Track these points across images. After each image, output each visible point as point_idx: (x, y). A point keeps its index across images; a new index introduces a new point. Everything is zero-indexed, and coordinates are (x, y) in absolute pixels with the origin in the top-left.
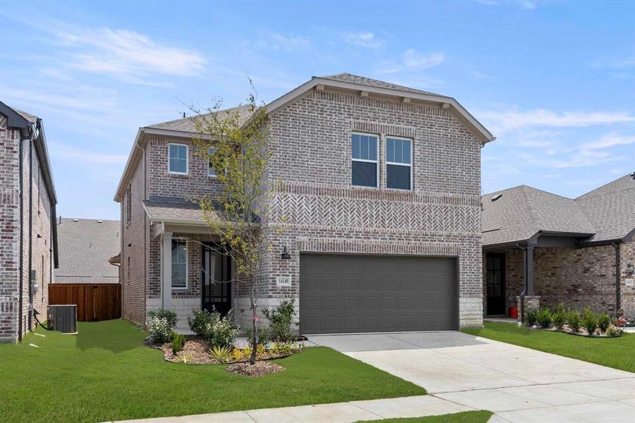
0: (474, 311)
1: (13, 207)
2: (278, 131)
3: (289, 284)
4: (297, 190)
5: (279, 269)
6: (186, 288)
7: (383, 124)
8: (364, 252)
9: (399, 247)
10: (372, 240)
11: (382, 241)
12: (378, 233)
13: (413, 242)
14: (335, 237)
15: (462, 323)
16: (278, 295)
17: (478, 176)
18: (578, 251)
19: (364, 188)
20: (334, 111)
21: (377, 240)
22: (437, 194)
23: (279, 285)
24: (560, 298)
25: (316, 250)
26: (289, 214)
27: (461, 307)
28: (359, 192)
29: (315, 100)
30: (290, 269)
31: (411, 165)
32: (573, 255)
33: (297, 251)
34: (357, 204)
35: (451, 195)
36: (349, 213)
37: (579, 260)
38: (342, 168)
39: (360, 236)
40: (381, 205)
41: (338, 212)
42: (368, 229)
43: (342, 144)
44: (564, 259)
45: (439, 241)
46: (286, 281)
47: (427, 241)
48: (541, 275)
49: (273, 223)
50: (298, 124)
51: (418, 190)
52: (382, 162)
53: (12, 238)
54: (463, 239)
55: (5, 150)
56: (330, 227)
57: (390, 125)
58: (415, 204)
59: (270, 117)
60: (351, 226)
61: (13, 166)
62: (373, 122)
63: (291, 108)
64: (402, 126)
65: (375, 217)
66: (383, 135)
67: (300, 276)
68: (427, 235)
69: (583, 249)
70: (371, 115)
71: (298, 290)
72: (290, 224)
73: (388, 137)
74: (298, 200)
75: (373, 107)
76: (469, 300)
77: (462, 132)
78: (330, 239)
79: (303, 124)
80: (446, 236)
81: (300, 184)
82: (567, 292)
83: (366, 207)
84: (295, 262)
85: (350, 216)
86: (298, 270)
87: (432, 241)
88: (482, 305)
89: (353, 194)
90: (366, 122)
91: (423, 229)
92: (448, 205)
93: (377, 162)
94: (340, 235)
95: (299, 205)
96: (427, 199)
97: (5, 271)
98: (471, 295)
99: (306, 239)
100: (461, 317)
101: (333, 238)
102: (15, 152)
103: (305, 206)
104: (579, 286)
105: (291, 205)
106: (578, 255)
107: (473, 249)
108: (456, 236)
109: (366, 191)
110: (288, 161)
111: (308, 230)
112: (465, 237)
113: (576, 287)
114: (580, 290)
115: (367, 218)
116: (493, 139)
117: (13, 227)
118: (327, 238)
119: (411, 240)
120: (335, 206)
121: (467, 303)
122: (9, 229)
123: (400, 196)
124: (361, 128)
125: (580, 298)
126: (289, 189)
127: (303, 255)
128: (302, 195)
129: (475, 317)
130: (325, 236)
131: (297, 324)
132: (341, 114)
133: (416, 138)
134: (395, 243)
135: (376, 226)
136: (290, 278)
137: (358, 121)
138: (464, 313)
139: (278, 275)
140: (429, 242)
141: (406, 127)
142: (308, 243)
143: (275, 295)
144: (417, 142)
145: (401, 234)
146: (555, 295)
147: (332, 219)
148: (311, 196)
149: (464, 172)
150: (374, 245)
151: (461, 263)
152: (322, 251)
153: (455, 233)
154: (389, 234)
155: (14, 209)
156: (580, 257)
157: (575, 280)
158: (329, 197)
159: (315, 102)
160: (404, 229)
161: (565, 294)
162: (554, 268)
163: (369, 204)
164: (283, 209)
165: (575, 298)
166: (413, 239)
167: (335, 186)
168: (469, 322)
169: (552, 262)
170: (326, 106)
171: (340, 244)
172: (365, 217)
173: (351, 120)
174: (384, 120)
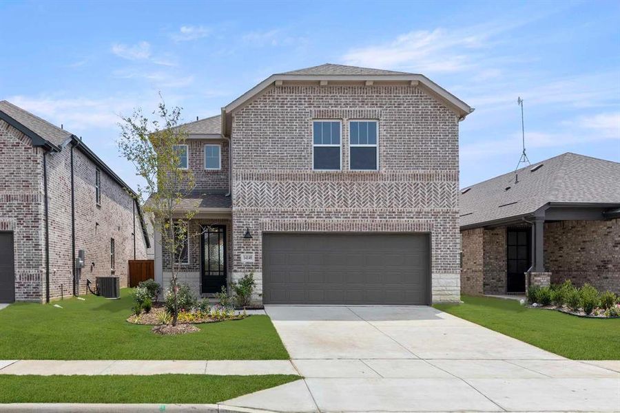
0: (449, 286)
1: (38, 204)
2: (241, 127)
3: (253, 260)
4: (260, 177)
5: (243, 247)
6: (188, 263)
7: (345, 109)
8: (326, 231)
9: (362, 225)
10: (334, 219)
11: (345, 220)
12: (340, 212)
13: (378, 219)
14: (296, 217)
15: (435, 298)
16: (243, 270)
17: (455, 150)
18: (608, 222)
19: (324, 171)
20: (294, 103)
21: (339, 219)
22: (406, 172)
23: (244, 261)
24: (590, 275)
25: (278, 230)
26: (252, 198)
27: (434, 282)
28: (320, 175)
29: (276, 94)
30: (254, 247)
31: (377, 145)
32: (603, 227)
33: (260, 232)
34: (319, 187)
35: (421, 171)
36: (310, 196)
37: (610, 232)
38: (303, 154)
39: (322, 216)
40: (344, 186)
41: (299, 195)
42: (330, 209)
43: (303, 132)
44: (593, 232)
45: (408, 218)
46: (250, 258)
47: (394, 218)
48: (571, 249)
49: (237, 207)
50: (259, 118)
51: (384, 169)
52: (345, 145)
53: (38, 227)
54: (436, 215)
55: (32, 162)
56: (291, 209)
57: (353, 109)
58: (381, 183)
59: (233, 115)
60: (312, 207)
61: (38, 174)
62: (334, 109)
63: (253, 105)
64: (366, 108)
65: (337, 197)
66: (345, 119)
67: (263, 253)
68: (394, 212)
69: (614, 221)
70: (332, 102)
71: (261, 266)
72: (253, 208)
73: (351, 121)
74: (260, 186)
75: (335, 94)
76: (443, 276)
77: (435, 107)
78: (291, 219)
79: (264, 118)
80: (417, 212)
81: (263, 171)
82: (596, 268)
83: (327, 189)
84: (258, 241)
85: (311, 198)
86: (260, 247)
87: (400, 218)
88: (459, 280)
89: (314, 177)
90: (327, 109)
91: (389, 206)
92: (419, 182)
93: (340, 145)
94: (301, 216)
95: (261, 191)
96: (394, 177)
97: (34, 251)
98: (446, 270)
99: (267, 220)
100: (433, 293)
101: (295, 219)
102: (39, 164)
103: (267, 191)
104: (609, 261)
105: (254, 191)
106: (608, 228)
107: (448, 225)
108: (428, 213)
109: (327, 174)
110: (250, 152)
111: (270, 212)
112: (439, 213)
113: (605, 263)
114: (610, 266)
115: (329, 199)
116: (471, 110)
117: (39, 219)
118: (288, 219)
119: (376, 218)
120: (296, 189)
121: (440, 278)
122: (36, 220)
123: (364, 177)
124: (321, 114)
125: (610, 275)
126: (251, 177)
127: (265, 234)
128: (264, 182)
129: (450, 292)
130: (287, 217)
131: (260, 295)
132: (301, 104)
133: (382, 118)
134: (359, 221)
135: (338, 206)
136: (254, 254)
137: (319, 109)
138: (437, 289)
139: (243, 253)
140: (396, 219)
141: (371, 109)
142: (270, 224)
143: (239, 270)
144: (383, 122)
145: (365, 212)
146: (585, 271)
147: (293, 201)
148: (272, 182)
149: (438, 148)
150: (337, 223)
151: (433, 239)
152: (283, 230)
153: (426, 209)
154: (351, 213)
155: (39, 206)
156: (611, 230)
157: (605, 255)
158: (290, 182)
159: (276, 97)
160: (368, 208)
161: (594, 271)
162: (584, 242)
163: (331, 186)
164: (246, 195)
165: (604, 275)
166: (378, 217)
167: (295, 171)
168: (444, 298)
169: (582, 235)
170: (286, 99)
171: (300, 223)
172: (327, 198)
173: (311, 109)
174: (346, 105)
